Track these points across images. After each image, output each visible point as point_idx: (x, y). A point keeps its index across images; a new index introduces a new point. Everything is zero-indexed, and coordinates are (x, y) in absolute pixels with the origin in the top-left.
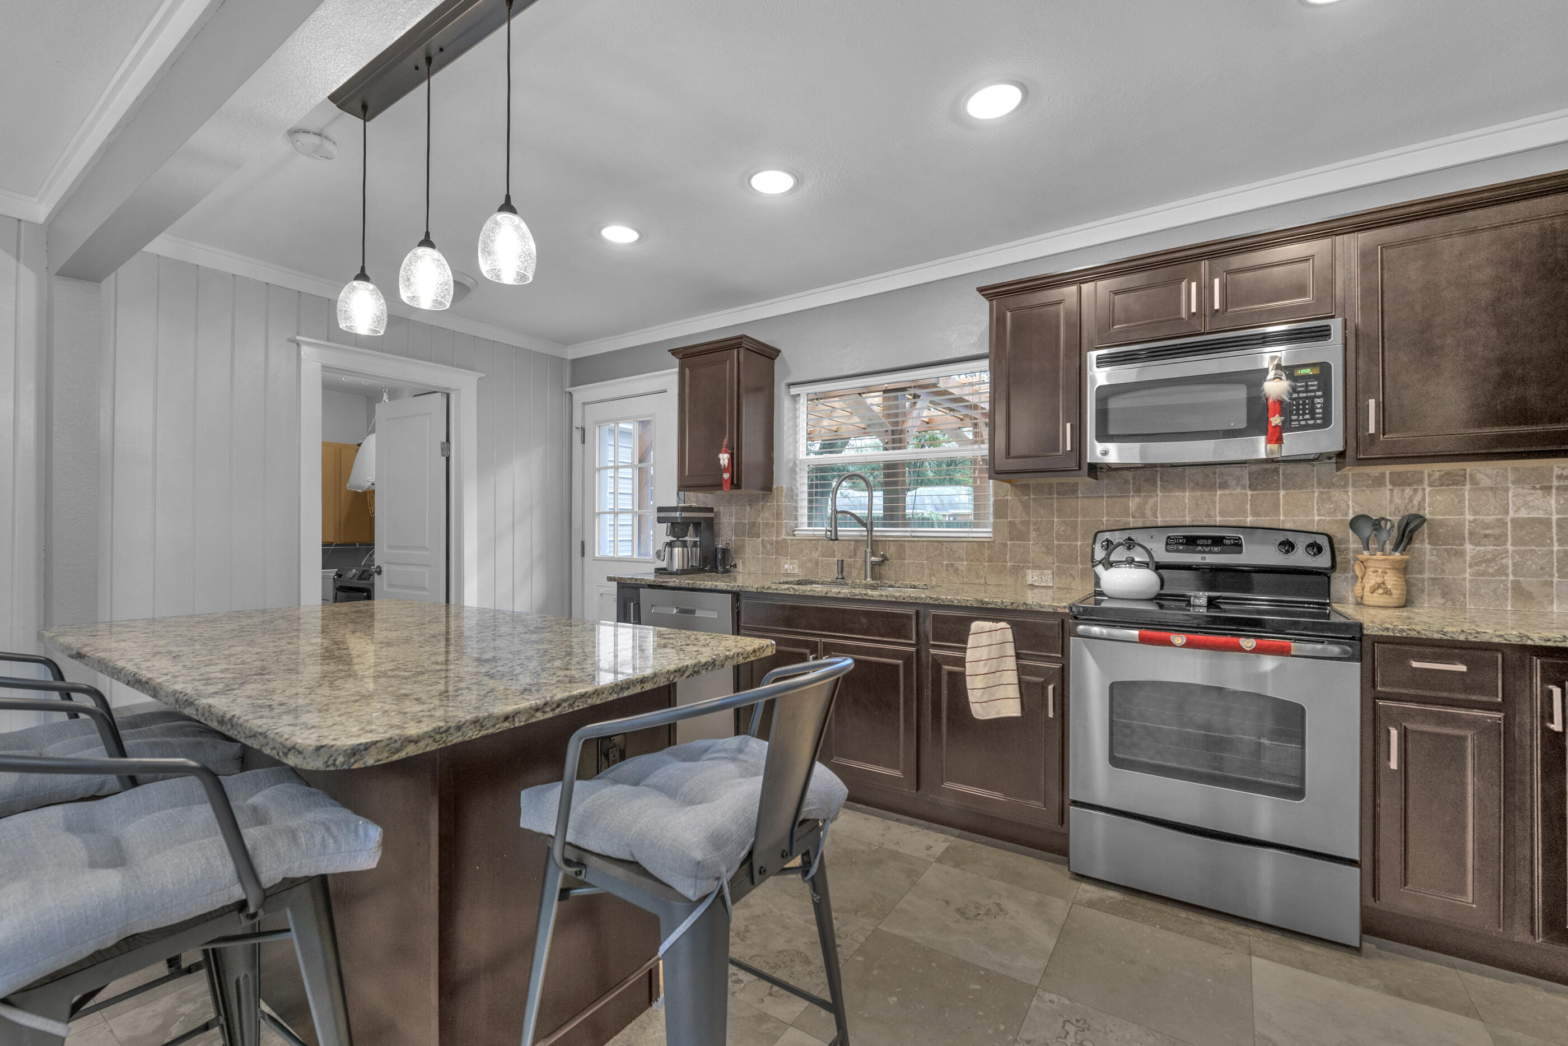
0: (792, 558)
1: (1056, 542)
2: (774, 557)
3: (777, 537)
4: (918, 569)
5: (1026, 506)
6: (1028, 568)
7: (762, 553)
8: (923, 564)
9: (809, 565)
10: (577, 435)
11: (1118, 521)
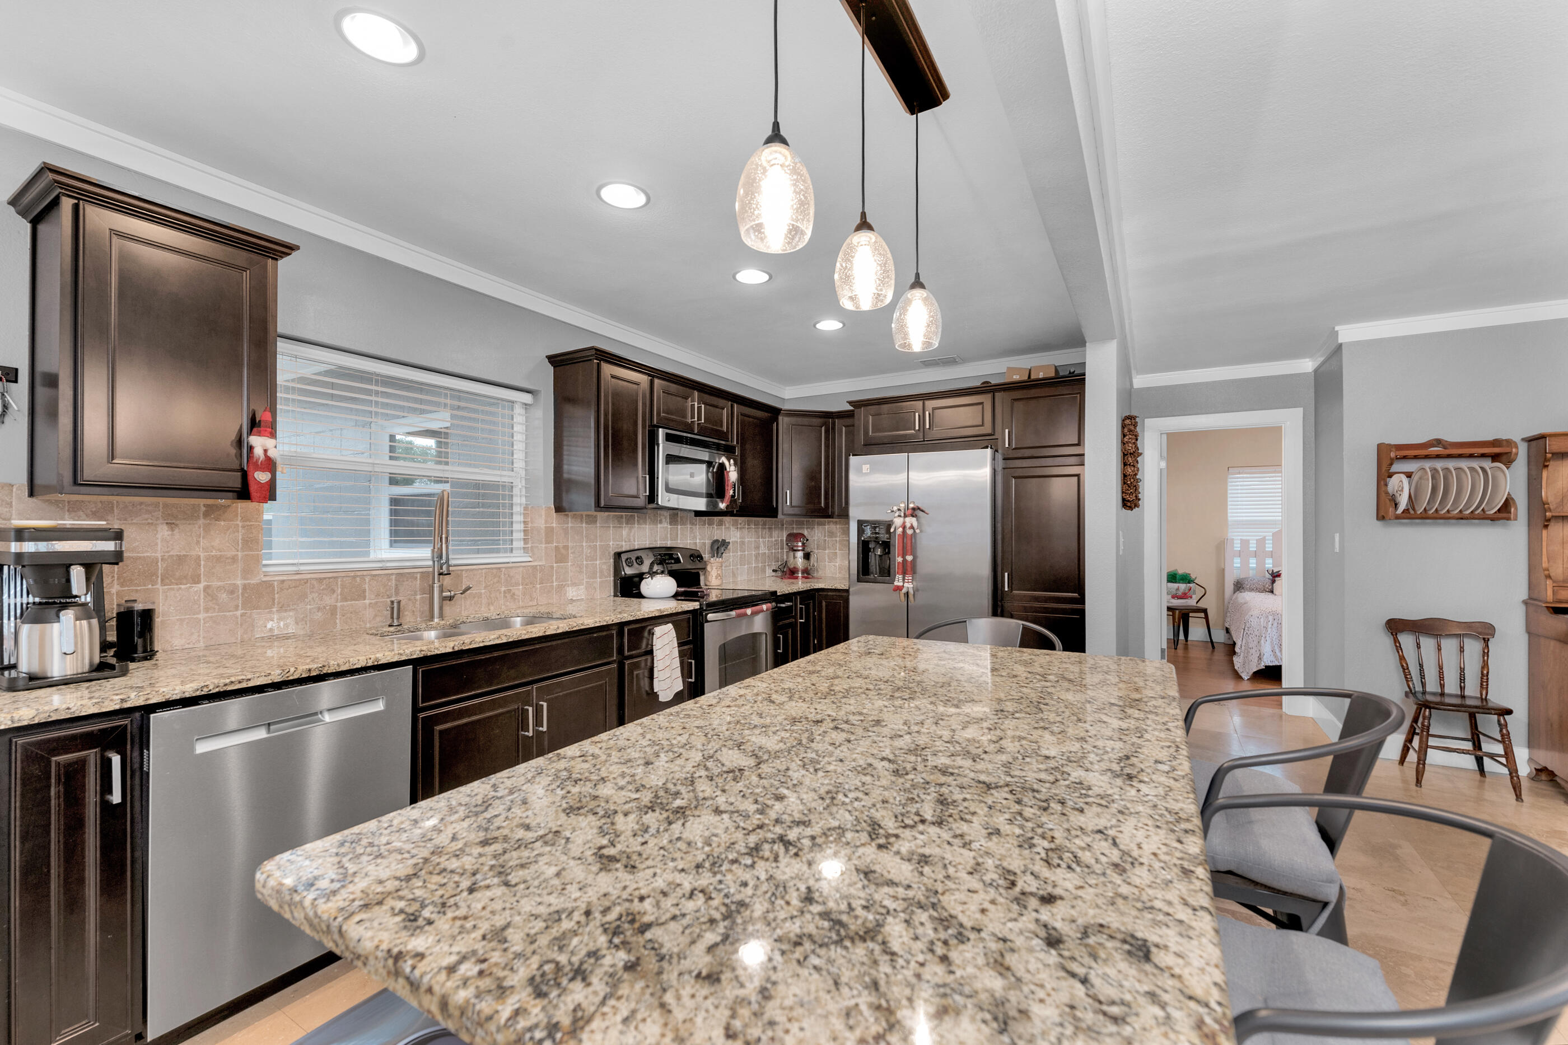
1: (585, 563)
5: (566, 531)
6: (568, 585)
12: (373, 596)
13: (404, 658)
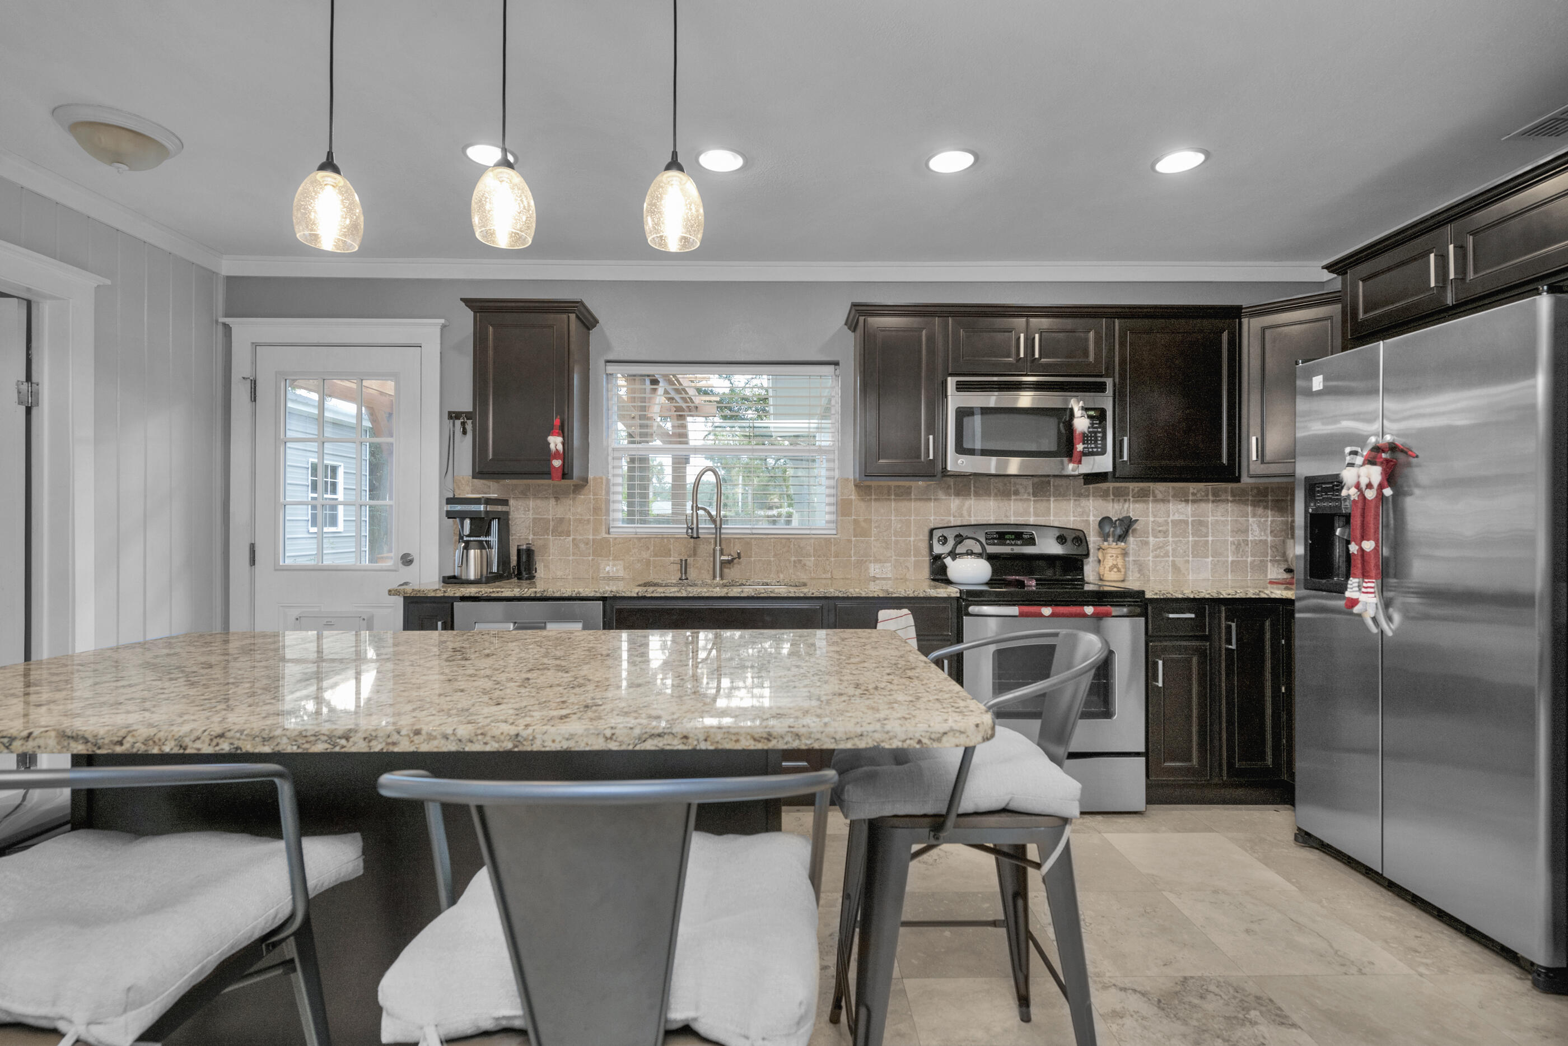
0: (615, 559)
1: (893, 538)
2: (590, 558)
3: (593, 535)
4: (765, 566)
5: (868, 506)
6: (871, 562)
7: (574, 554)
8: (770, 561)
9: (638, 566)
10: (240, 393)
12: (676, 555)
13: (598, 595)
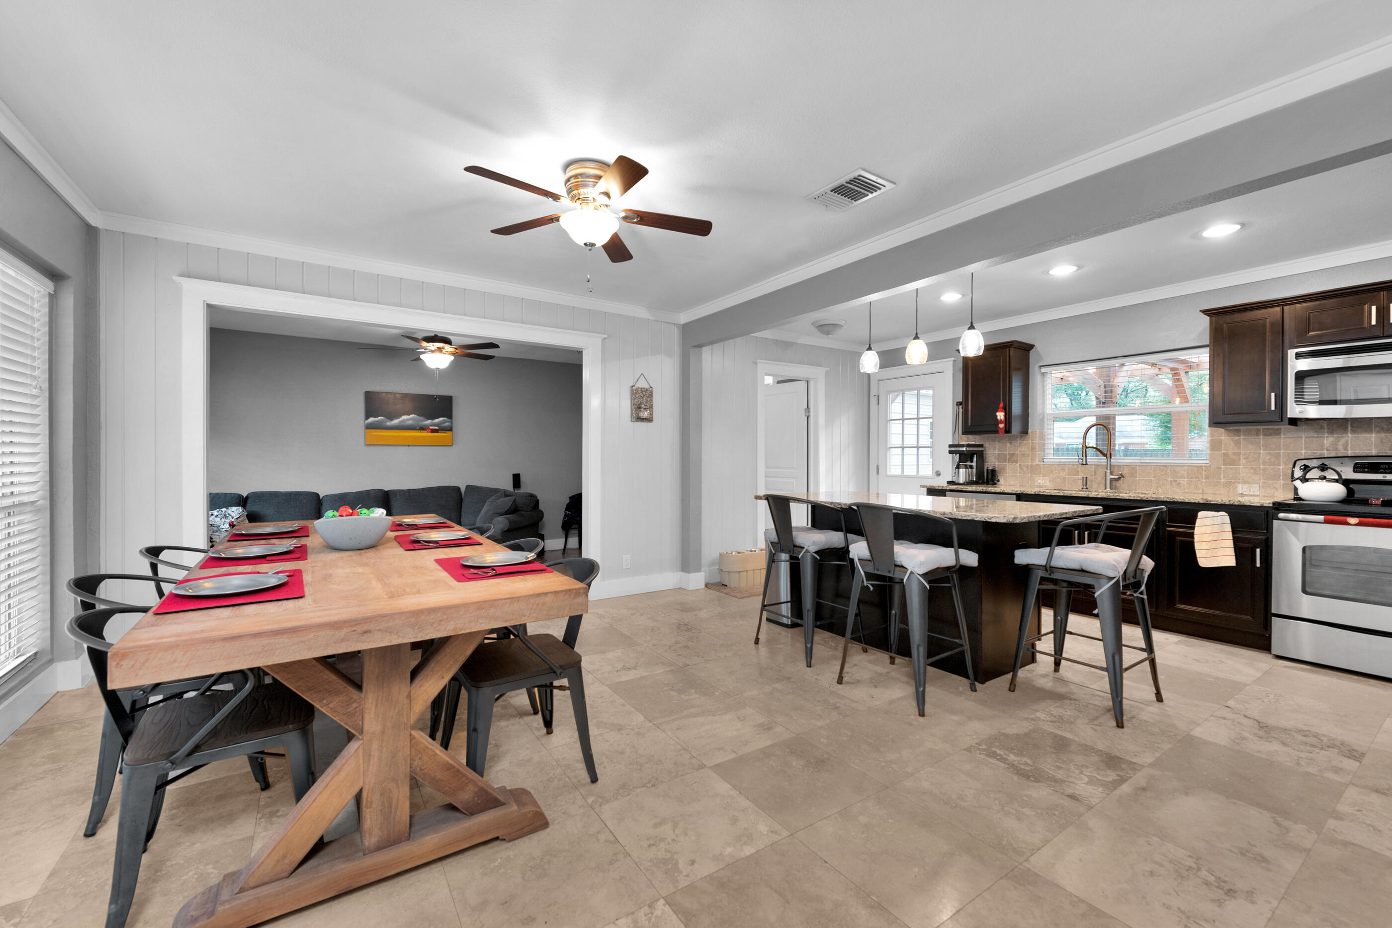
0: (1044, 475)
1: (1262, 467)
2: (1029, 475)
3: (1031, 462)
4: (1147, 483)
5: (1238, 444)
6: (1239, 483)
7: (1020, 473)
8: (1151, 480)
9: (1058, 480)
10: (873, 400)
11: (1315, 453)
13: (1014, 492)
